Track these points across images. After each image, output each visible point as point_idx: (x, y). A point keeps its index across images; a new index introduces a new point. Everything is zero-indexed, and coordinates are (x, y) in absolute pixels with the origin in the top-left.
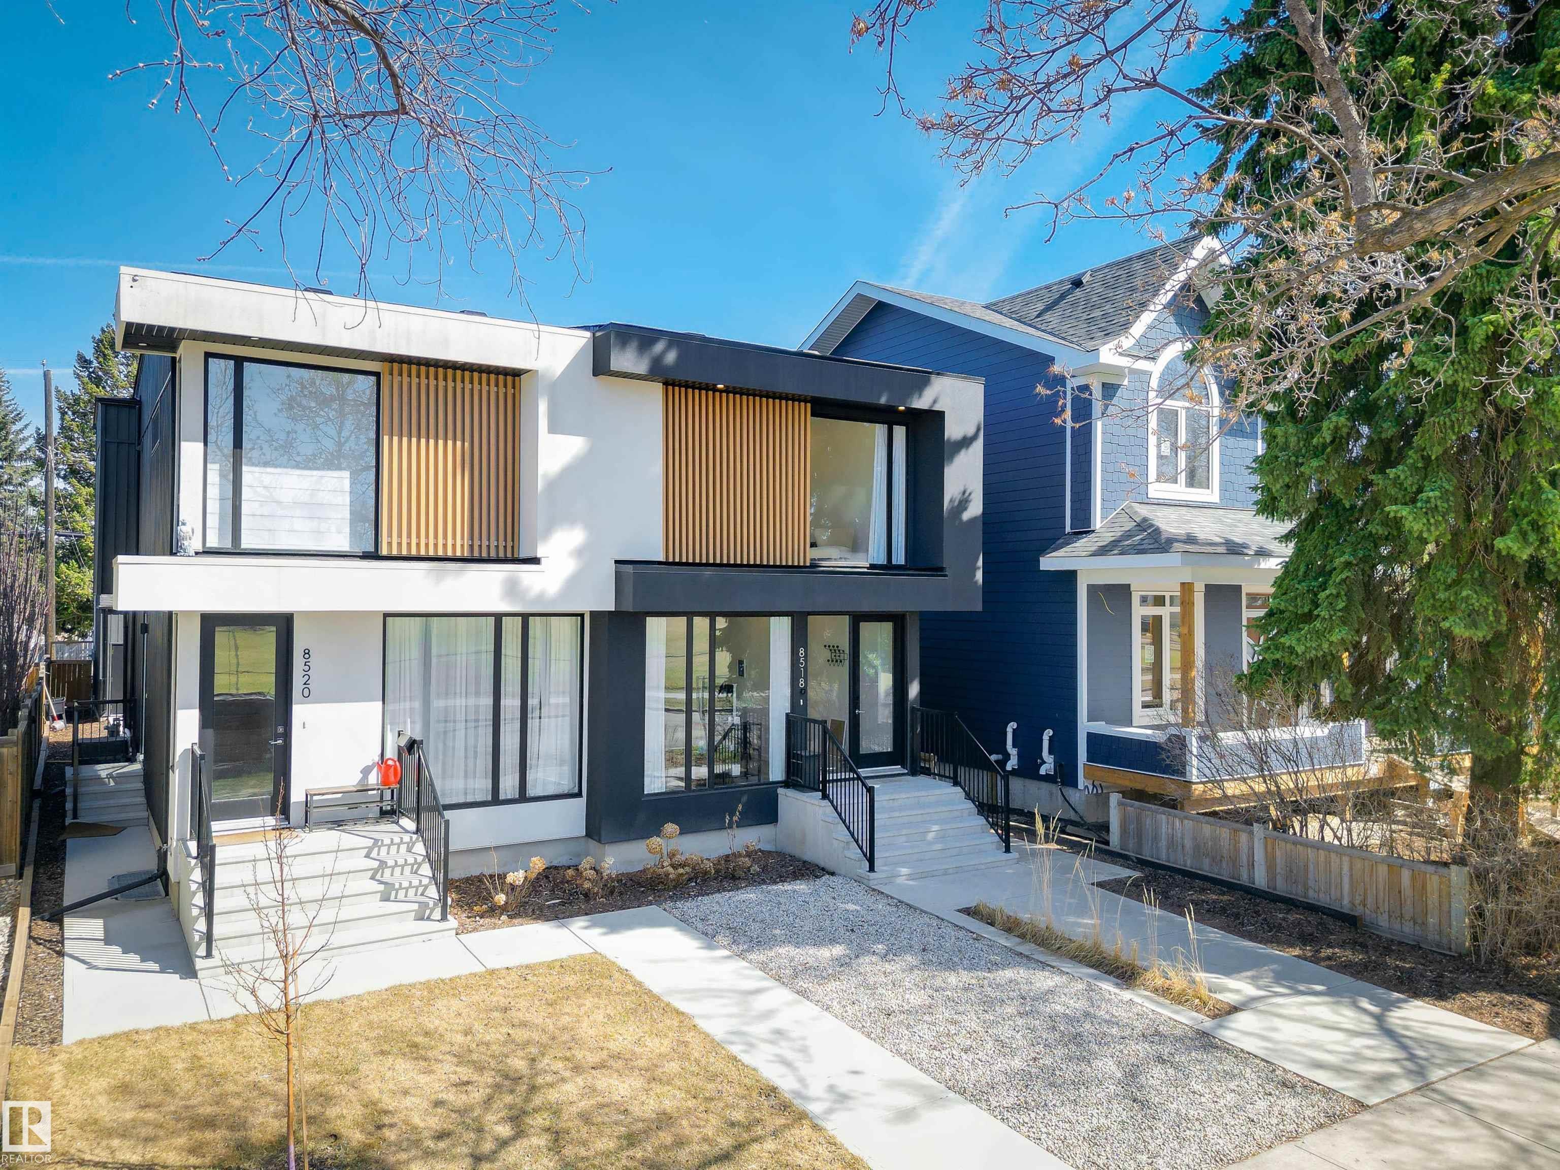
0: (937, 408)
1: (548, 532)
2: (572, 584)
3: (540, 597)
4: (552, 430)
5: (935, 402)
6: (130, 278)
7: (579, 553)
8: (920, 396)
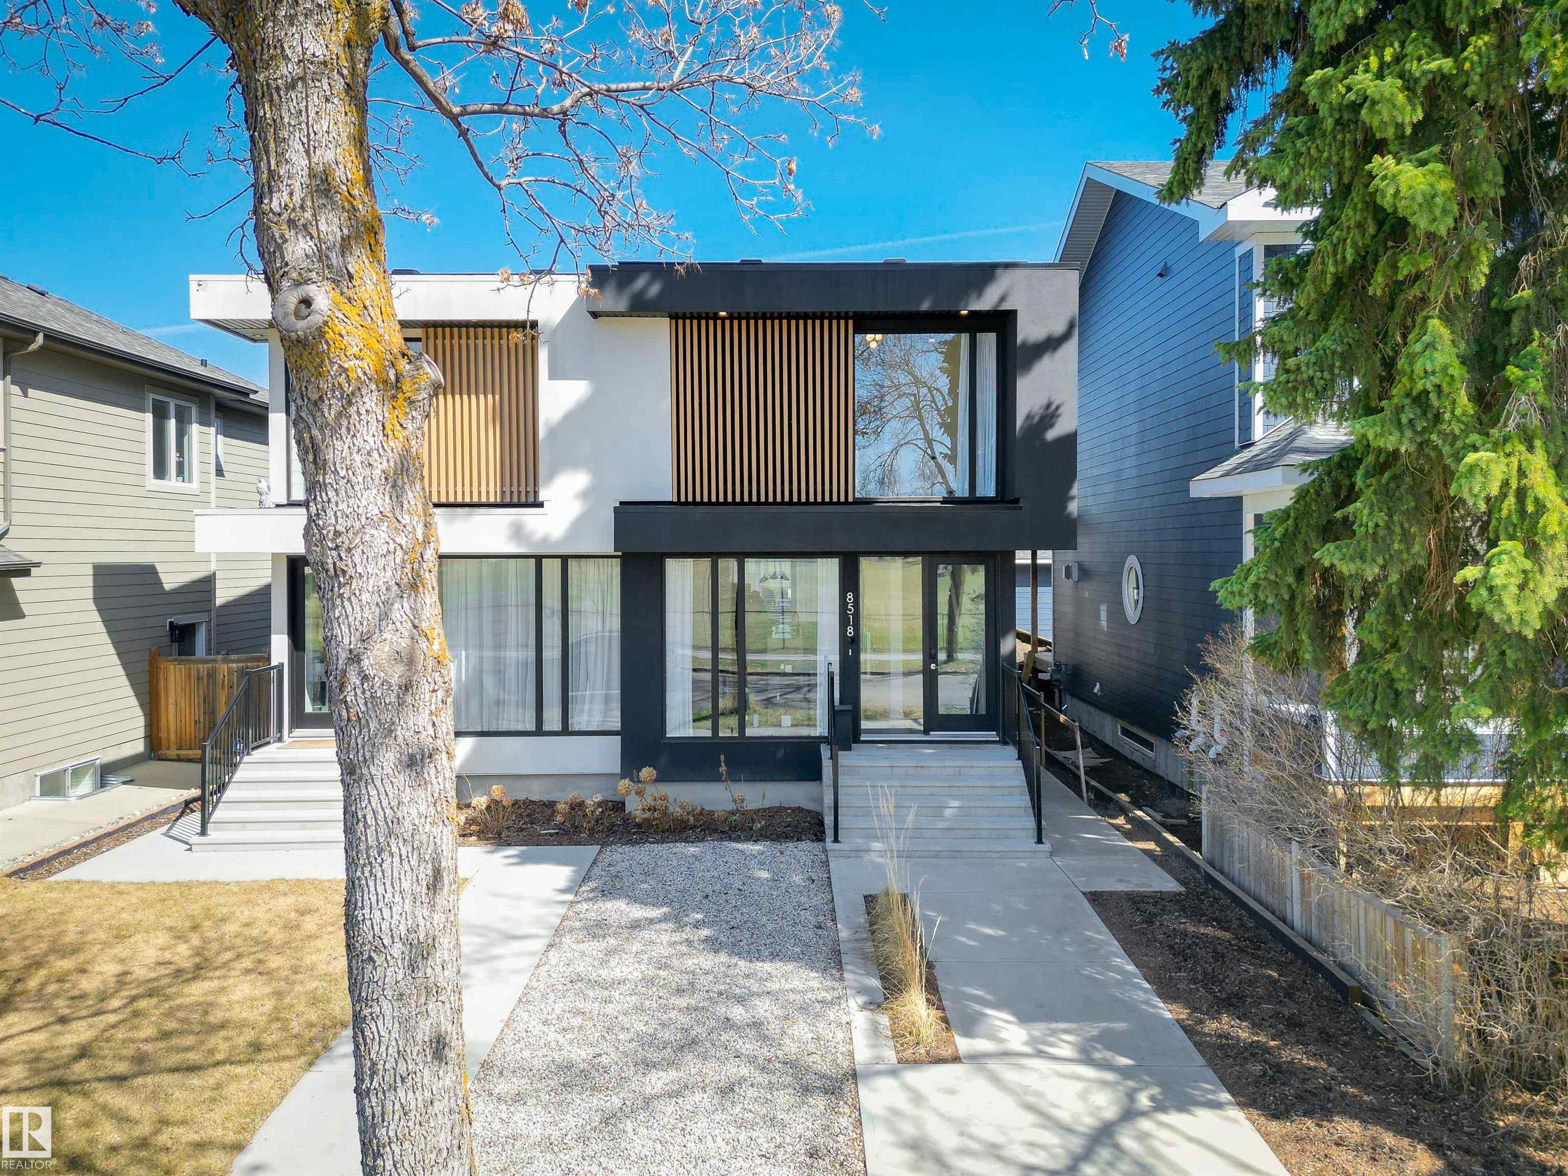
0: (1005, 307)
1: (551, 477)
2: (577, 525)
3: (545, 540)
4: (553, 376)
5: (1002, 299)
6: (195, 284)
7: (585, 495)
8: (980, 295)
